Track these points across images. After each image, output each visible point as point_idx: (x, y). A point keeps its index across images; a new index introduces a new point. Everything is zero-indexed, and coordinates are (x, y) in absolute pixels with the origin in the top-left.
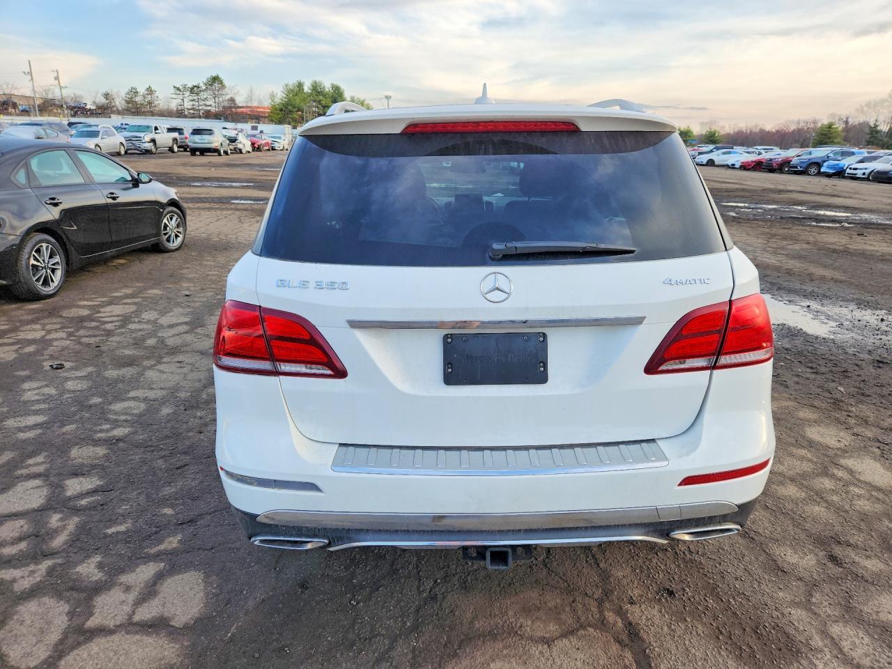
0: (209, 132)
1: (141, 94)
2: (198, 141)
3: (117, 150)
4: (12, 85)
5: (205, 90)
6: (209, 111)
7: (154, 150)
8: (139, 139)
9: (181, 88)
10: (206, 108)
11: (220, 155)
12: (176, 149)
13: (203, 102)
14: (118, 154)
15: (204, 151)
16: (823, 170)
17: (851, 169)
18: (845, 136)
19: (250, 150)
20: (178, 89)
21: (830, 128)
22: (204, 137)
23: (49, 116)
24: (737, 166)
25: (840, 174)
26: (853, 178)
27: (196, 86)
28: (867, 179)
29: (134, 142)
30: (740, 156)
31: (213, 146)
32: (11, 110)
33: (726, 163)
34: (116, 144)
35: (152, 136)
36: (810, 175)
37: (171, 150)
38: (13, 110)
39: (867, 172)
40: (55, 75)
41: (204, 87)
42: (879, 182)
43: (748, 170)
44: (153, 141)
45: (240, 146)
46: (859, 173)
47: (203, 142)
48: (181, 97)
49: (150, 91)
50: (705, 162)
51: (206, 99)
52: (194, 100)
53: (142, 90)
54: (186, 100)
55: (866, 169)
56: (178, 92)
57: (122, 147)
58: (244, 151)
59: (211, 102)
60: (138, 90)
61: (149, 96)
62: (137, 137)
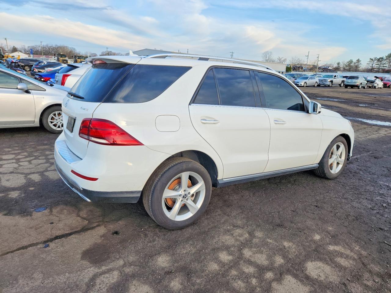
0: (357, 78)
1: (354, 62)
2: (349, 82)
3: (314, 85)
4: (304, 61)
5: (386, 59)
6: (385, 69)
7: (331, 85)
8: (325, 81)
9: (373, 59)
10: (383, 68)
11: (359, 88)
12: (342, 85)
13: (382, 65)
14: (314, 86)
15: (352, 87)
19: (382, 87)
20: (372, 60)
22: (353, 80)
23: (296, 71)
27: (380, 58)
29: (323, 82)
31: (356, 84)
32: (300, 70)
34: (314, 82)
35: (331, 79)
37: (340, 85)
38: (301, 70)
40: (318, 56)
41: (385, 58)
44: (332, 81)
45: (375, 85)
47: (352, 82)
48: (372, 63)
49: (358, 61)
51: (385, 64)
52: (378, 64)
53: (355, 61)
54: (374, 64)
56: (371, 61)
57: (316, 84)
58: (377, 87)
59: (387, 65)
60: (353, 61)
61: (357, 63)
62: (325, 80)
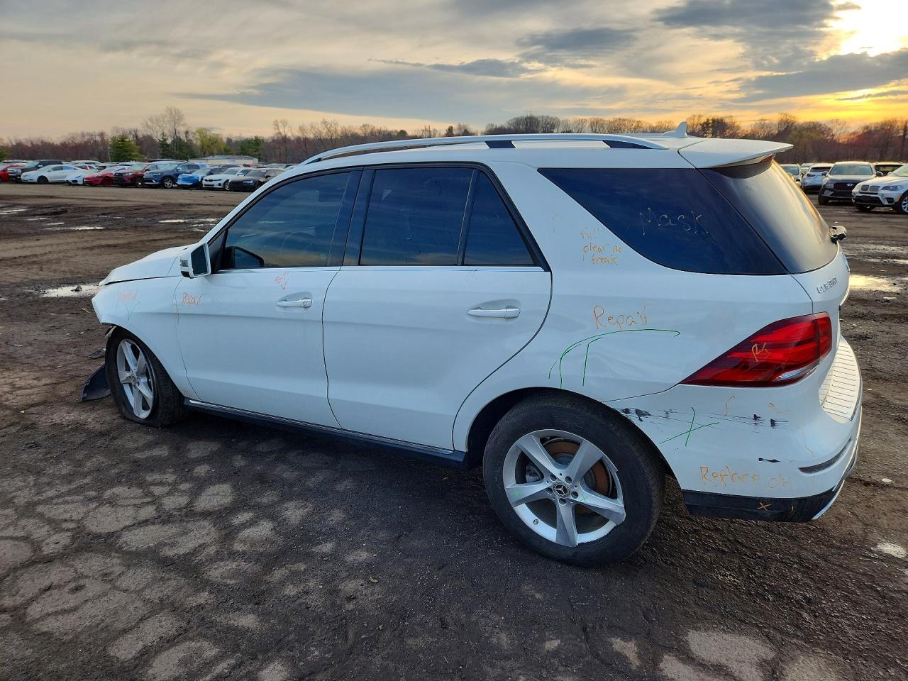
16: (179, 182)
17: (206, 180)
18: (140, 149)
21: (123, 140)
24: (81, 183)
25: (197, 185)
26: (211, 188)
28: (224, 189)
30: (75, 171)
33: (65, 179)
36: (166, 188)
39: (222, 182)
42: (235, 191)
43: (96, 186)
46: (216, 184)
50: (35, 179)
55: (220, 180)
